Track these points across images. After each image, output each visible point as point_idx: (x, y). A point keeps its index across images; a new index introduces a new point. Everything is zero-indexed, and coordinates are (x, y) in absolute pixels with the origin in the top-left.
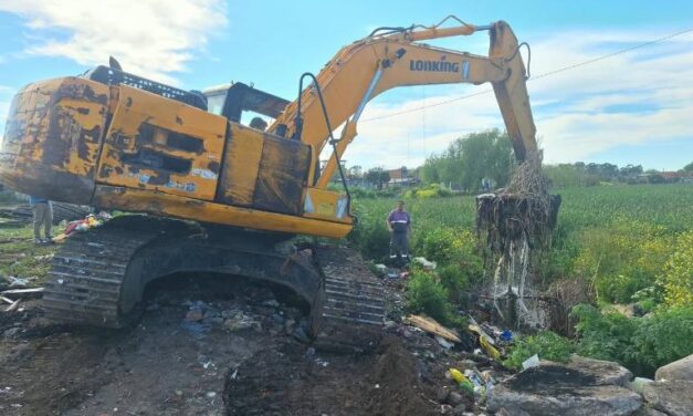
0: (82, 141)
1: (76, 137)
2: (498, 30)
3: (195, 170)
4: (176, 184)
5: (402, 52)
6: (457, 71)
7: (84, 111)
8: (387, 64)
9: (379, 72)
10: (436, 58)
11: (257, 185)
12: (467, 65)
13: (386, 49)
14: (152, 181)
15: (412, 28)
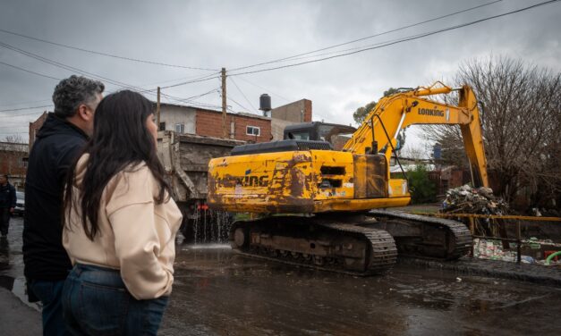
0: (306, 181)
1: (304, 181)
2: (466, 91)
3: (344, 184)
4: (339, 193)
5: (415, 104)
6: (443, 115)
7: (305, 167)
8: (409, 110)
9: (404, 115)
10: (431, 107)
11: (367, 185)
12: (448, 112)
13: (406, 101)
14: (330, 194)
15: (418, 88)
